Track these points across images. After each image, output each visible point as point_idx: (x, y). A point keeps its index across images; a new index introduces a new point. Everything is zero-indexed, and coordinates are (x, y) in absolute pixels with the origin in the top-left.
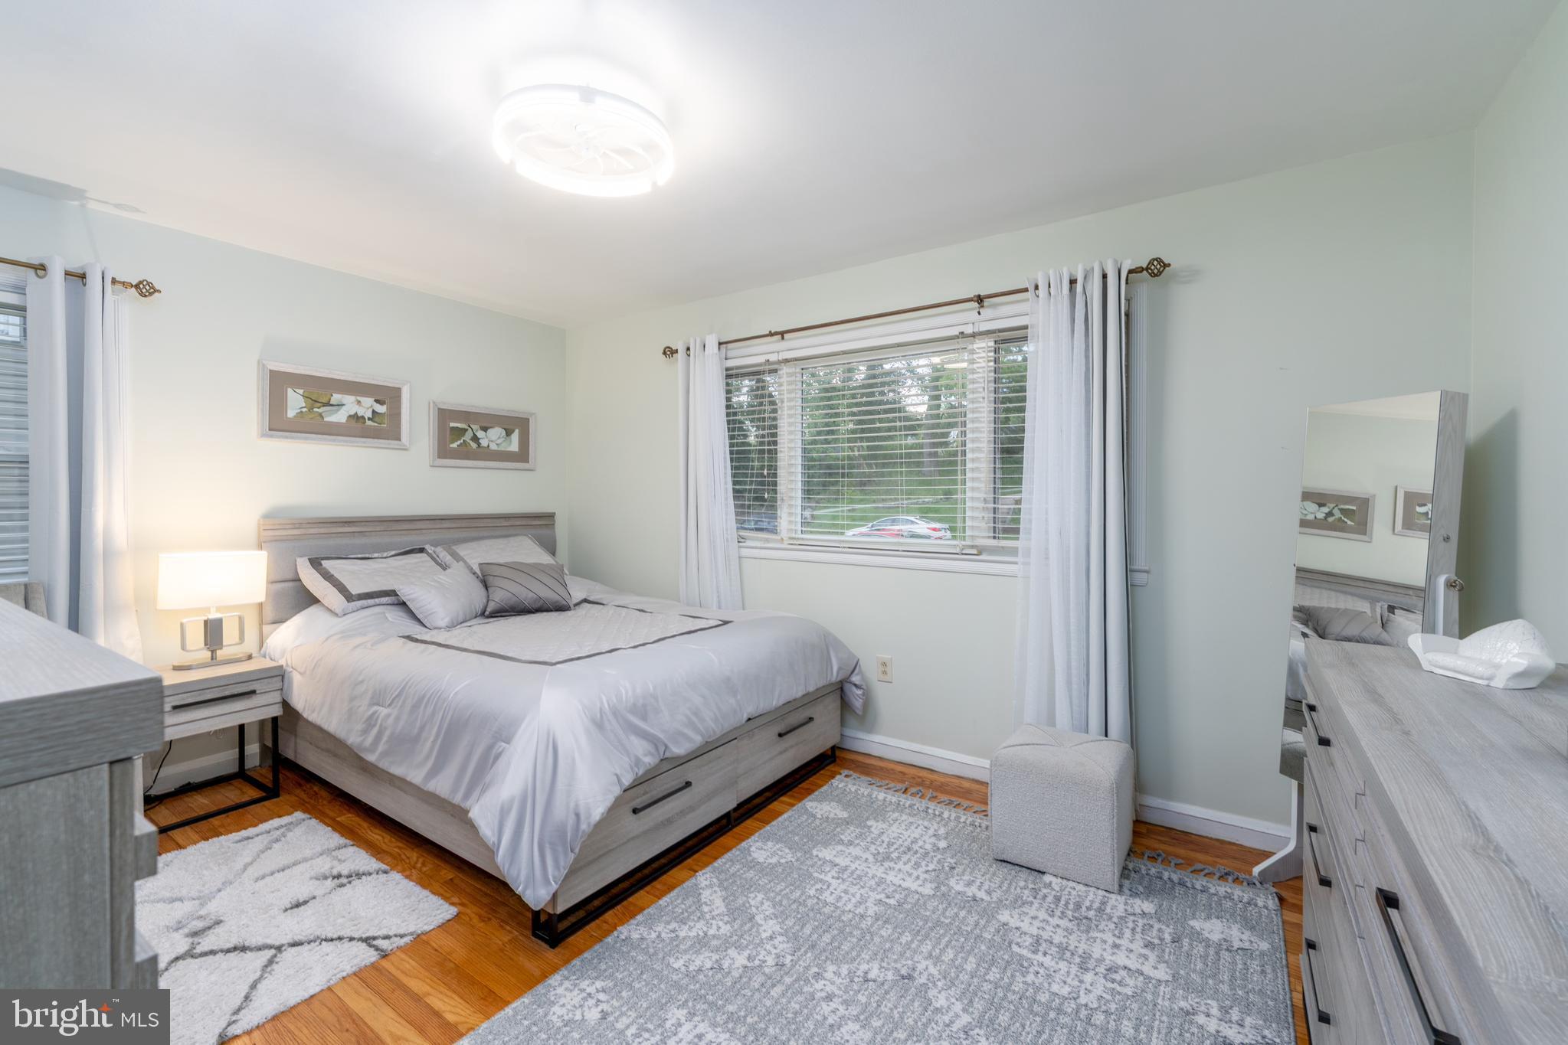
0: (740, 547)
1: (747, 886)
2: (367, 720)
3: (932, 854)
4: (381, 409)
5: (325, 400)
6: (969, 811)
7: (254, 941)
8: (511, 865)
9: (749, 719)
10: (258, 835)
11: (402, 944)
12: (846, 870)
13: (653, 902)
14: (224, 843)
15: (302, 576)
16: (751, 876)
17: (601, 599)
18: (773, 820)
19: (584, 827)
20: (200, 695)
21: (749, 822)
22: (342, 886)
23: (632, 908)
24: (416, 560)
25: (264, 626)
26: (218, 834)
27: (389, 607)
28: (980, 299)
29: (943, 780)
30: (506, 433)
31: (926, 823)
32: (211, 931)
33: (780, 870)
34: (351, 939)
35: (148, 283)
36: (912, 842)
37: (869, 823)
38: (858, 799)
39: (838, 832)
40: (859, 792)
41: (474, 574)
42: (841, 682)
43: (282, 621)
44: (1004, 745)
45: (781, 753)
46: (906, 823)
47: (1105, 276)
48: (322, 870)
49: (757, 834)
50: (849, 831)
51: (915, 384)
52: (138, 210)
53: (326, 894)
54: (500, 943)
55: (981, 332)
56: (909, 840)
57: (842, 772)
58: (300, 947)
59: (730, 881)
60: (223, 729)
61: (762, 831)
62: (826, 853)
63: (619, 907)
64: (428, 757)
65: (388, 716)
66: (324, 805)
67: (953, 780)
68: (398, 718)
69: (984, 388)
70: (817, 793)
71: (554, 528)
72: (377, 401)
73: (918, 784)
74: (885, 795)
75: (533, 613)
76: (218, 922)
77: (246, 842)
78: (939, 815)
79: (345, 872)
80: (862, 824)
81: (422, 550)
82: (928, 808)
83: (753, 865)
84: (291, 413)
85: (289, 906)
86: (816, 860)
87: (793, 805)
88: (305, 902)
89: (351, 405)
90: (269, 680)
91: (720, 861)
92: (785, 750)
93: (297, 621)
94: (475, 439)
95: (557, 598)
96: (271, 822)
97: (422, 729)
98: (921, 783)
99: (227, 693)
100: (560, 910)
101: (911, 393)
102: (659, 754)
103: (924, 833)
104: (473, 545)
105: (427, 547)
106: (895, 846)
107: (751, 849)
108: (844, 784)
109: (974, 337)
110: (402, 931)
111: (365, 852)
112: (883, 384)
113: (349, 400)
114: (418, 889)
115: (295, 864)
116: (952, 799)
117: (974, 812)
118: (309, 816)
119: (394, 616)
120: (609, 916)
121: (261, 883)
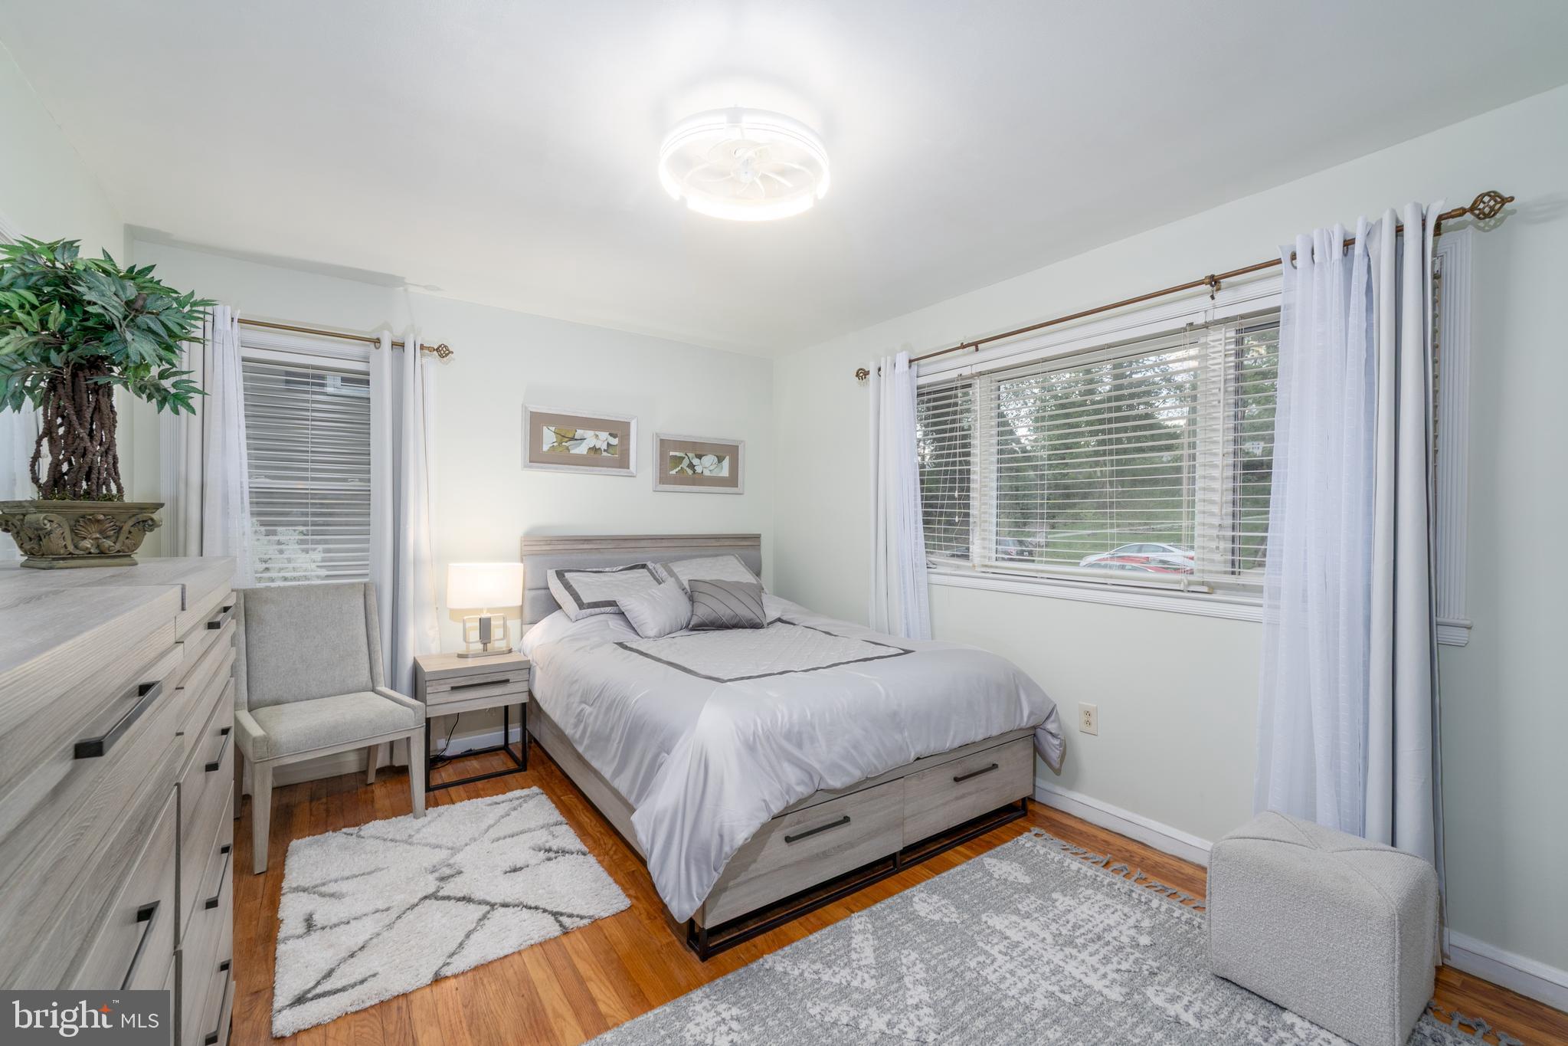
0: (928, 573)
1: (902, 941)
2: (577, 716)
3: (1129, 950)
4: (614, 441)
5: (571, 436)
6: (1187, 904)
7: (478, 895)
8: (661, 873)
9: (918, 759)
10: (503, 802)
11: (582, 925)
12: (1017, 947)
13: (804, 936)
14: (480, 804)
15: (550, 585)
16: (909, 929)
17: (793, 618)
18: (944, 871)
19: (727, 849)
20: (471, 679)
21: (918, 868)
22: (549, 859)
23: (782, 937)
24: (638, 575)
25: (524, 626)
26: (478, 796)
27: (612, 616)
28: (1214, 281)
29: (1157, 859)
30: (718, 460)
31: (1126, 910)
32: (453, 879)
33: (941, 930)
34: (545, 911)
35: (445, 346)
36: (1105, 930)
37: (1055, 895)
38: (1046, 864)
39: (1016, 899)
40: (1049, 856)
41: (683, 590)
42: (1034, 728)
43: (534, 623)
44: (1231, 834)
45: (957, 799)
46: (1101, 904)
47: (1399, 230)
48: (539, 842)
49: (923, 884)
50: (1028, 901)
51: (1172, 393)
52: (439, 289)
53: (537, 864)
54: (659, 944)
55: (1216, 321)
56: (1101, 926)
57: (1032, 828)
58: (507, 908)
59: (886, 930)
60: (495, 708)
61: (929, 881)
62: (997, 922)
63: (770, 933)
64: (615, 757)
65: (590, 714)
66: (556, 783)
67: (1171, 862)
68: (596, 718)
69: (1220, 390)
70: (998, 849)
71: (759, 549)
72: (611, 435)
73: (1125, 860)
74: (1080, 865)
75: (731, 629)
76: (460, 873)
77: (494, 806)
78: (1146, 903)
79: (555, 848)
80: (1046, 895)
81: (644, 566)
82: (1132, 891)
83: (913, 917)
84: (546, 448)
85: (508, 869)
86: (984, 927)
87: (970, 858)
88: (521, 869)
89: (593, 439)
90: (520, 672)
91: (879, 906)
92: (963, 796)
93: (544, 623)
94: (691, 466)
95: (752, 616)
96: (515, 792)
97: (612, 729)
98: (1129, 858)
99: (489, 680)
100: (709, 924)
101: (1168, 405)
102: (814, 785)
103: (1122, 921)
104: (685, 562)
105: (650, 565)
106: (1082, 931)
107: (914, 900)
108: (1030, 842)
109: (1207, 327)
110: (582, 913)
111: (573, 832)
112: (1132, 396)
113: (589, 434)
114: (605, 875)
115: (522, 832)
116: (1166, 886)
117: (1194, 908)
118: (541, 791)
119: (615, 623)
120: (759, 940)
121: (496, 844)
